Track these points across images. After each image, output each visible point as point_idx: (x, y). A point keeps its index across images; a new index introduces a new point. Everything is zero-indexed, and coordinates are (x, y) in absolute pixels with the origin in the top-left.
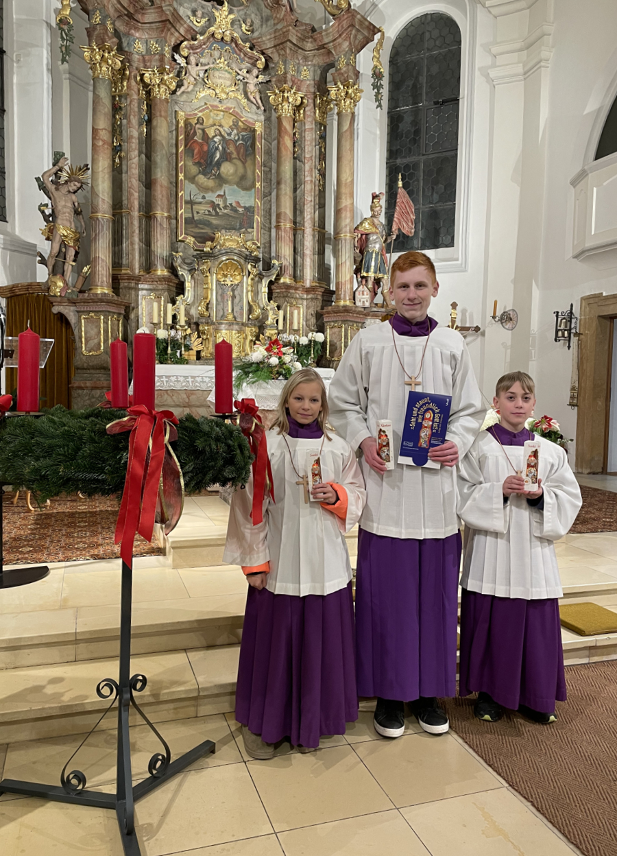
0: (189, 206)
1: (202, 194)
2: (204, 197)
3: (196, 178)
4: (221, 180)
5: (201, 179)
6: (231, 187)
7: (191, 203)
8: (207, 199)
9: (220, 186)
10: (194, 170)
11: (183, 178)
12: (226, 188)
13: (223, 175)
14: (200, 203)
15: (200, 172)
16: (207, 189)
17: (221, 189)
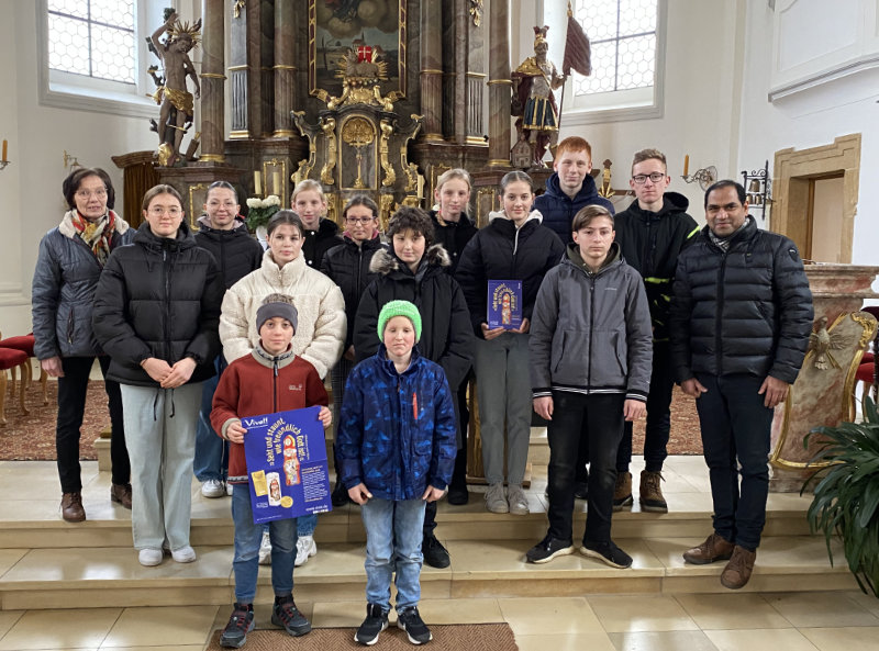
0: (321, 55)
1: (336, 41)
2: (338, 44)
3: (330, 23)
4: (359, 23)
5: (336, 23)
6: (371, 29)
7: (323, 51)
8: (343, 45)
9: (357, 29)
10: (327, 12)
11: (315, 24)
12: (365, 31)
13: (362, 17)
14: (335, 51)
15: (334, 15)
16: (343, 34)
17: (358, 33)
